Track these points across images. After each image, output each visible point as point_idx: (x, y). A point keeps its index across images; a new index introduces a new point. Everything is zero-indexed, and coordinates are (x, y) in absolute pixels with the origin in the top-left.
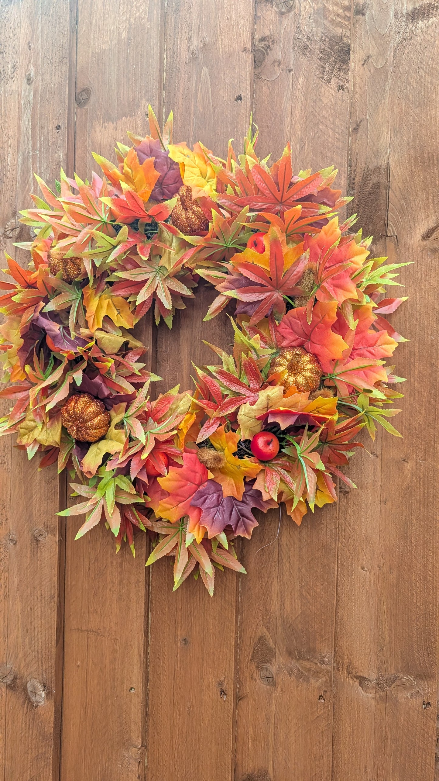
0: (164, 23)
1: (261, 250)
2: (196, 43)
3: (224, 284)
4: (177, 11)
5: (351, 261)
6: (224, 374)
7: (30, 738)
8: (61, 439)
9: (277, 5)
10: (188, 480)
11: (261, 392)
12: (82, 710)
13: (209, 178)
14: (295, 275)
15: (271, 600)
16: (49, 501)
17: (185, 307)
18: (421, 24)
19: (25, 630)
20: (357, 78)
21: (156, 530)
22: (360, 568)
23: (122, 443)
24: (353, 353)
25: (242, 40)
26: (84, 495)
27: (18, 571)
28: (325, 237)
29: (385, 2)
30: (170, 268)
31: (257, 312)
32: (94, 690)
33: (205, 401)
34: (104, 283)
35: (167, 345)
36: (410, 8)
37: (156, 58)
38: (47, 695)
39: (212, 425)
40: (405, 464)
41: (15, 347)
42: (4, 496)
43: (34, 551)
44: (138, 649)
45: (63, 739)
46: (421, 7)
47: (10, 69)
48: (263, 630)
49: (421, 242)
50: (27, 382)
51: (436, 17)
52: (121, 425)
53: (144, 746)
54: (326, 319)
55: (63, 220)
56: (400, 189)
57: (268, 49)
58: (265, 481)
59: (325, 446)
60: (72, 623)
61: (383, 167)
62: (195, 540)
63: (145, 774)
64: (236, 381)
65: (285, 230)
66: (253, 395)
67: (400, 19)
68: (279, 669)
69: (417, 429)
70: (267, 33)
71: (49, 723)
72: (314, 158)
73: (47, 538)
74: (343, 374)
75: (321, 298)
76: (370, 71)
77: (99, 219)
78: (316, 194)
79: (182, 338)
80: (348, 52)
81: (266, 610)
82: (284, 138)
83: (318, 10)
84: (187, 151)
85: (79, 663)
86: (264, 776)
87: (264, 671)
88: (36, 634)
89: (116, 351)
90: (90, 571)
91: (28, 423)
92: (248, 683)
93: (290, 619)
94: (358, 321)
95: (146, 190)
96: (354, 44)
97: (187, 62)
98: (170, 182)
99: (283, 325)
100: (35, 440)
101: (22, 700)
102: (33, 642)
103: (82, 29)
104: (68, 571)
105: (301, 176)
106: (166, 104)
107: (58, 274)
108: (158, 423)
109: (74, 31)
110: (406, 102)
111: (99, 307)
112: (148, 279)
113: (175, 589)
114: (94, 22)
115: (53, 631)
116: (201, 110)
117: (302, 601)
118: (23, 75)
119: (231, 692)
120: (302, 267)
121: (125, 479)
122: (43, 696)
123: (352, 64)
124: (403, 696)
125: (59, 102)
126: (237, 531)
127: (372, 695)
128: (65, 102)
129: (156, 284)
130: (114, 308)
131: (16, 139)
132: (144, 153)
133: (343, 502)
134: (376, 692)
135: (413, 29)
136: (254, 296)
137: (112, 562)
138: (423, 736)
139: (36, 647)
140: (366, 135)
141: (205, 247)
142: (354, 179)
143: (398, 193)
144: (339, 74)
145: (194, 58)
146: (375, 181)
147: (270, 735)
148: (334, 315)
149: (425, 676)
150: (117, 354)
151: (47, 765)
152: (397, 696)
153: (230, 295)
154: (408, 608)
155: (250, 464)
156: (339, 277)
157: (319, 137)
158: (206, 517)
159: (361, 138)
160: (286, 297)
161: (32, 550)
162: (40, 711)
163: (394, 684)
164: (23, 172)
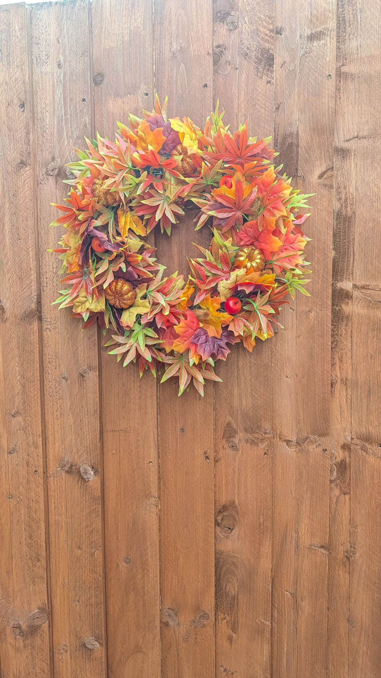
0: (153, 31)
1: (229, 185)
2: (175, 47)
3: (207, 207)
4: (161, 23)
5: (282, 193)
6: (209, 264)
7: (84, 502)
8: (106, 307)
9: (227, 24)
10: (190, 327)
11: (231, 273)
12: (117, 480)
13: (194, 140)
14: (249, 201)
15: (233, 400)
16: (91, 350)
17: (179, 222)
18: (315, 44)
19: (77, 434)
20: (278, 75)
21: (165, 362)
22: (285, 377)
23: (148, 308)
24: (283, 248)
25: (206, 47)
26: (121, 342)
27: (70, 398)
28: (266, 178)
29: (294, 28)
30: (172, 197)
31: (226, 225)
32: (125, 467)
33: (197, 280)
34: (127, 207)
35: (163, 247)
36: (309, 33)
37: (149, 55)
38: (95, 473)
39: (202, 294)
40: (310, 313)
41: (73, 250)
42: (57, 350)
43: (81, 383)
44: (154, 437)
45: (105, 500)
46: (316, 32)
47: (44, 56)
48: (229, 419)
49: (317, 180)
50: (79, 272)
51: (324, 40)
52: (144, 297)
53: (159, 497)
54: (269, 228)
55: (104, 166)
56: (305, 147)
57: (222, 54)
58: (235, 326)
60: (109, 427)
61: (295, 133)
62: (194, 362)
63: (160, 514)
64: (216, 267)
65: (244, 175)
66: (226, 275)
67: (303, 40)
68: (240, 440)
69: (317, 292)
70: (221, 43)
71: (97, 490)
73: (90, 374)
74: (278, 260)
75: (267, 215)
76: (285, 71)
77: (127, 166)
78: (260, 152)
79: (173, 241)
80: (273, 59)
81: (231, 407)
83: (254, 30)
84: (181, 123)
85: (114, 452)
86: (233, 503)
87: (231, 443)
88: (85, 436)
89: (137, 251)
90: (119, 393)
91: (81, 299)
92: (221, 452)
93: (246, 410)
94: (286, 228)
96: (276, 53)
97: (170, 59)
98: (170, 142)
99: (241, 232)
100: (88, 309)
101: (77, 479)
102: (83, 441)
103: (96, 31)
104: (103, 395)
105: (252, 141)
106: (156, 86)
107: (101, 203)
108: (166, 296)
109: (91, 32)
110: (307, 93)
112: (160, 204)
113: (179, 395)
114: (104, 26)
115: (97, 432)
116: (181, 92)
117: (252, 398)
118: (55, 61)
119: (212, 457)
120: (253, 196)
121: (150, 329)
122: (92, 474)
123: (275, 67)
124: (311, 448)
125: (83, 82)
126: (218, 356)
127: (294, 449)
128: (88, 84)
129: (165, 207)
130: (133, 223)
131: (52, 106)
132: (153, 124)
133: (276, 338)
134: (296, 448)
135: (311, 46)
136: (225, 214)
137: (134, 386)
138: (323, 468)
139: (85, 444)
140: (284, 112)
141: (195, 184)
142: (277, 140)
143: (303, 150)
144: (268, 74)
145: (174, 56)
146: (290, 142)
147: (235, 480)
148: (273, 225)
149: (324, 434)
150: (137, 253)
151: (97, 516)
152: (308, 449)
153: (211, 214)
154: (313, 397)
155: (226, 316)
156: (275, 203)
157: (256, 113)
158: (200, 349)
159: (281, 114)
160: (244, 215)
161: (80, 383)
162: (90, 483)
163: (306, 442)
164: (58, 130)
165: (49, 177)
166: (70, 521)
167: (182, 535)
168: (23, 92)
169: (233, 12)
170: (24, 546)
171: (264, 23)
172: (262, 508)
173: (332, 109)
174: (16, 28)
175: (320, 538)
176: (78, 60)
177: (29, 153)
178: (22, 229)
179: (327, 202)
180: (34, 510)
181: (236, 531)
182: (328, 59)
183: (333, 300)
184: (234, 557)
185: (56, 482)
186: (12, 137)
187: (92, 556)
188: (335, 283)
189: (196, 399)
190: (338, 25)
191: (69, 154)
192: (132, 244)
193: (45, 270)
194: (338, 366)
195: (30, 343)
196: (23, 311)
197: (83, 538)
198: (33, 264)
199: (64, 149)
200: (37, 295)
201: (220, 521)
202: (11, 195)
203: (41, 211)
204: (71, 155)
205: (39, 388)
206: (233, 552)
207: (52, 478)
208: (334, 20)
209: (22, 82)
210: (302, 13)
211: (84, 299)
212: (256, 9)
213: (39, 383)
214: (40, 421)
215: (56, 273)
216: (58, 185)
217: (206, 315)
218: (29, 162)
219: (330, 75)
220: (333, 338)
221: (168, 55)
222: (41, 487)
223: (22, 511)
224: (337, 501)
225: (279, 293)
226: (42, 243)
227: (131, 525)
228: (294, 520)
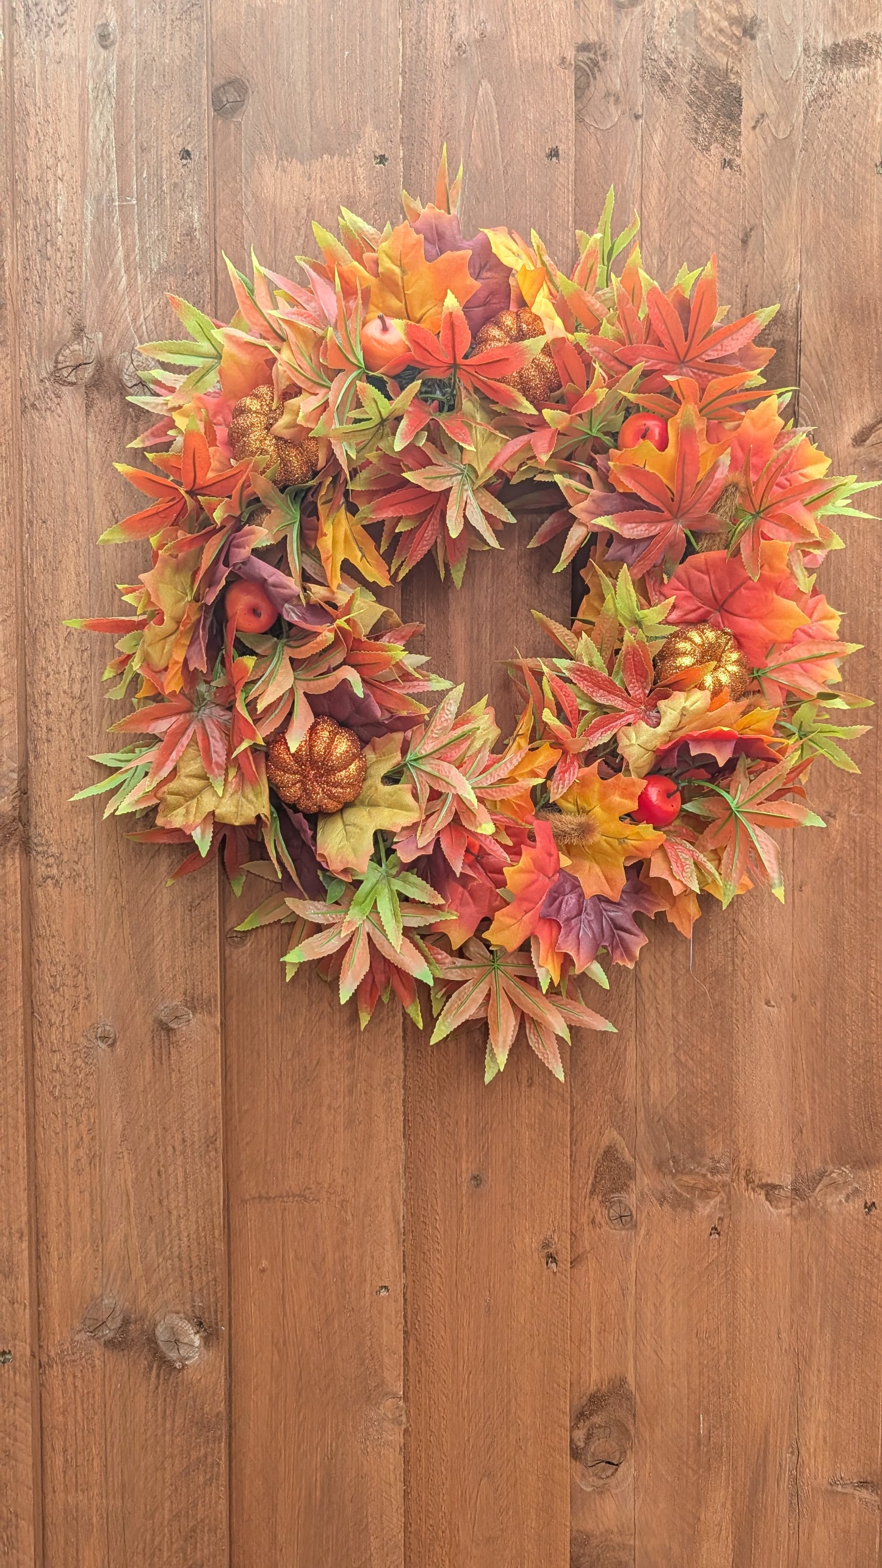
2: (464, 30)
3: (586, 504)
5: (802, 475)
6: (585, 674)
7: (168, 1437)
10: (540, 870)
11: (661, 703)
12: (276, 1353)
14: (710, 494)
15: (624, 1079)
16: (196, 946)
18: (845, 74)
19: (147, 1219)
20: (745, 150)
22: (763, 1004)
23: (412, 810)
25: (557, 42)
26: (318, 919)
27: (122, 1101)
28: (752, 431)
29: (788, 23)
30: (482, 471)
31: (639, 561)
32: (301, 1309)
36: (829, 43)
38: (207, 1341)
39: (570, 767)
41: (169, 621)
43: (160, 1054)
44: (393, 1212)
45: (233, 1421)
46: (846, 43)
48: (611, 1135)
49: (851, 448)
50: (181, 697)
51: (869, 66)
54: (766, 572)
56: (817, 354)
57: (596, 69)
58: (668, 863)
60: (247, 1186)
61: (790, 314)
63: (406, 1446)
64: (608, 687)
66: (635, 709)
67: (813, 59)
68: (642, 1197)
70: (593, 38)
71: (214, 1393)
73: (193, 1022)
74: (780, 668)
76: (765, 140)
79: (453, 607)
80: (739, 102)
81: (616, 1099)
83: (685, 13)
84: (511, 245)
85: (265, 1263)
86: (621, 1386)
87: (616, 1208)
88: (174, 1222)
89: (370, 630)
90: (284, 1076)
91: (185, 782)
92: (586, 1234)
93: (659, 1107)
97: (448, 64)
99: (675, 582)
100: (208, 815)
101: (144, 1364)
106: (405, 140)
107: (266, 472)
110: (825, 205)
111: (335, 541)
112: (450, 489)
115: (215, 1209)
116: (480, 166)
117: (678, 1073)
119: (565, 1256)
120: (719, 480)
121: (420, 880)
122: (197, 1343)
123: (743, 125)
124: (834, 1201)
125: (184, 98)
126: (615, 957)
127: (787, 1210)
129: (465, 499)
131: (77, 164)
134: (792, 1204)
135: (834, 79)
136: (642, 527)
137: (331, 1053)
138: (865, 1258)
139: (175, 1249)
140: (762, 254)
143: (814, 362)
144: (725, 139)
145: (461, 57)
146: (776, 338)
147: (628, 1314)
149: (867, 1161)
151: (211, 1479)
152: (824, 1205)
153: (601, 525)
154: (840, 1058)
155: (645, 833)
158: (567, 935)
159: (753, 259)
160: (688, 533)
161: (157, 1051)
162: (190, 1375)
163: (820, 1186)
164: (98, 240)
165: (63, 388)
166: (119, 1503)
167: (473, 1502)
172: (705, 1393)
175: (859, 1461)
176: (168, 27)
181: (629, 1468)
184: (623, 1547)
185: (70, 1380)
189: (520, 1083)
191: (134, 320)
193: (43, 687)
197: (161, 1556)
199: (115, 302)
200: (19, 770)
201: (581, 1444)
203: (32, 496)
204: (138, 323)
205: (21, 1074)
206: (620, 1533)
207: (56, 1370)
211: (196, 783)
213: (20, 1059)
214: (23, 1184)
215: (81, 698)
216: (92, 417)
217: (584, 830)
221: (441, 51)
222: (24, 1405)
226: (36, 600)
227: (318, 1493)
228: (787, 1415)
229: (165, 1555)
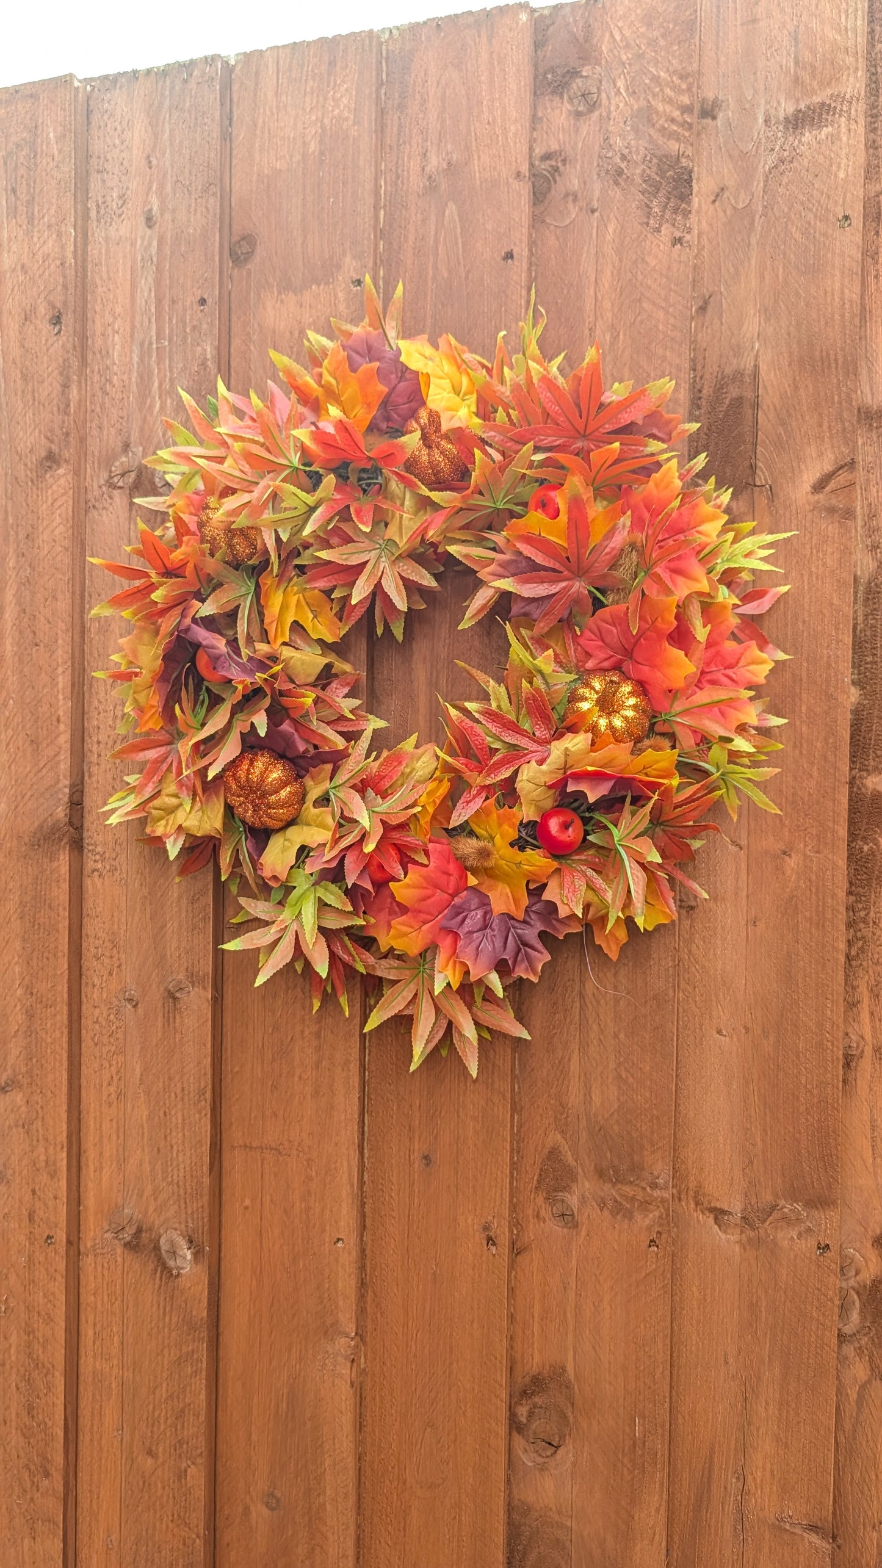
0: (381, 127)
1: (551, 511)
2: (435, 162)
3: (492, 568)
4: (401, 107)
5: (698, 532)
6: (494, 716)
7: (166, 1330)
8: (224, 824)
9: (570, 99)
10: (437, 886)
11: (555, 744)
12: (254, 1279)
13: (466, 394)
14: (607, 554)
15: (568, 1087)
16: (195, 932)
17: (424, 606)
18: (807, 137)
19: (156, 1149)
20: (704, 224)
21: (379, 973)
22: (714, 1032)
23: (329, 830)
24: (702, 680)
25: (514, 159)
26: (262, 916)
27: (141, 1052)
28: (655, 492)
29: (749, 99)
30: (403, 543)
31: (544, 616)
32: (274, 1245)
33: (463, 760)
34: (291, 568)
35: (391, 668)
36: (791, 110)
37: (369, 186)
38: (196, 1255)
39: (474, 798)
40: (787, 858)
41: (146, 675)
42: (116, 926)
43: (169, 1017)
44: (350, 1174)
45: (221, 1330)
46: (809, 108)
47: (116, 199)
48: (555, 1138)
49: (810, 496)
50: (163, 732)
51: (832, 126)
52: (324, 800)
53: (360, 1335)
54: (659, 624)
55: (226, 464)
56: (775, 408)
57: (557, 174)
58: (562, 887)
59: (658, 829)
60: (235, 1135)
61: (747, 372)
62: (449, 984)
63: (361, 1383)
64: (513, 727)
65: (590, 482)
66: (540, 748)
67: (774, 128)
68: (583, 1200)
69: (806, 801)
70: (554, 147)
71: (200, 1302)
72: (635, 356)
73: (192, 994)
74: (686, 712)
75: (653, 592)
76: (725, 212)
77: (286, 462)
78: (640, 422)
79: (415, 657)
80: (689, 181)
81: (561, 1104)
82: (584, 322)
83: (640, 110)
84: (429, 351)
85: (247, 1202)
86: (561, 1374)
87: (559, 1205)
88: (175, 1156)
89: (311, 679)
90: (266, 1048)
91: (166, 800)
92: (531, 1226)
93: (600, 1117)
94: (709, 627)
95: (362, 415)
96: (699, 166)
97: (421, 193)
98: (401, 400)
99: (588, 634)
100: (180, 827)
101: (151, 1266)
102: (170, 1169)
103: (240, 134)
104: (225, 1050)
105: (616, 392)
106: (385, 262)
107: (218, 555)
108: (383, 798)
109: (227, 137)
110: (784, 265)
111: (284, 607)
112: (366, 562)
113: (413, 1067)
114: (260, 121)
115: (204, 1147)
116: (446, 275)
117: (619, 1088)
118: (139, 211)
119: (504, 1239)
120: (619, 539)
121: (333, 887)
122: (189, 1257)
123: (695, 201)
124: (785, 1237)
125: (203, 259)
126: (517, 969)
127: (736, 1237)
128: (214, 260)
129: (381, 569)
130: (306, 608)
131: (128, 319)
132: (358, 353)
133: (687, 923)
134: (742, 1232)
135: (795, 144)
136: (541, 587)
137: (302, 1032)
138: (818, 1299)
139: (175, 1177)
140: (721, 318)
141: (461, 509)
142: (700, 391)
143: (772, 416)
144: (675, 219)
145: (431, 187)
146: (734, 395)
147: (569, 1308)
148: (671, 618)
149: (820, 1201)
150: (313, 685)
151: (196, 1372)
152: (775, 1238)
153: (502, 587)
154: (793, 1094)
155: (536, 860)
156: (679, 558)
157: (642, 322)
158: (466, 946)
159: (711, 324)
160: (593, 589)
161: (166, 1015)
162: (183, 1282)
163: (771, 1218)
164: (141, 376)
165: (115, 491)
166: (131, 1376)
167: (418, 1447)
168: (59, 288)
169: (586, 68)
170: (14, 1431)
171: (668, 91)
173: (851, 305)
174: (51, 135)
175: (808, 1502)
176: (193, 205)
177: (67, 434)
178: (42, 619)
179: (836, 556)
180: (41, 1340)
181: (567, 1453)
182: (842, 175)
183: (851, 822)
184: (561, 1526)
185: (99, 1269)
186: (29, 397)
187: (179, 1480)
188: (860, 777)
190: (873, 85)
191: (164, 435)
192: (299, 663)
193: (96, 722)
194: (866, 1009)
195: (50, 907)
196: (36, 824)
197: (159, 1428)
198: (64, 707)
199: (151, 422)
200: (72, 786)
201: (524, 1420)
202: (21, 536)
205: (66, 1022)
206: (559, 1512)
207: (90, 1259)
208: (860, 73)
209: (58, 263)
210: (772, 61)
211: (174, 801)
212: (647, 56)
213: (65, 1008)
214: (65, 1107)
216: (134, 512)
217: (484, 854)
218: (66, 454)
219: (846, 218)
220: (851, 931)
222: (61, 1281)
223: (13, 1339)
224: (861, 1398)
225: (690, 800)
226: (91, 654)
227: (284, 1405)
228: (733, 1439)
229: (162, 1427)
